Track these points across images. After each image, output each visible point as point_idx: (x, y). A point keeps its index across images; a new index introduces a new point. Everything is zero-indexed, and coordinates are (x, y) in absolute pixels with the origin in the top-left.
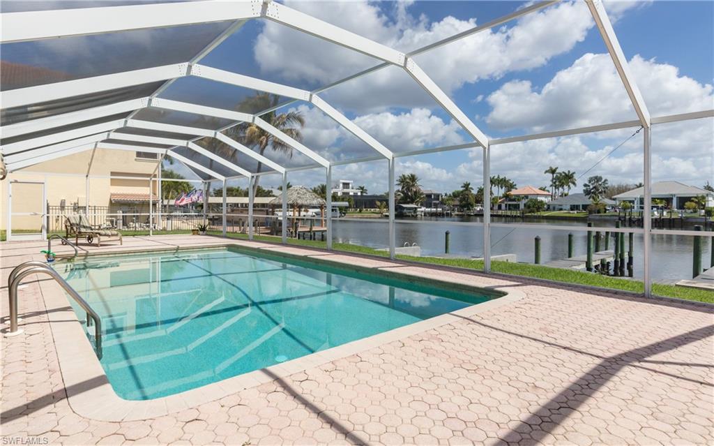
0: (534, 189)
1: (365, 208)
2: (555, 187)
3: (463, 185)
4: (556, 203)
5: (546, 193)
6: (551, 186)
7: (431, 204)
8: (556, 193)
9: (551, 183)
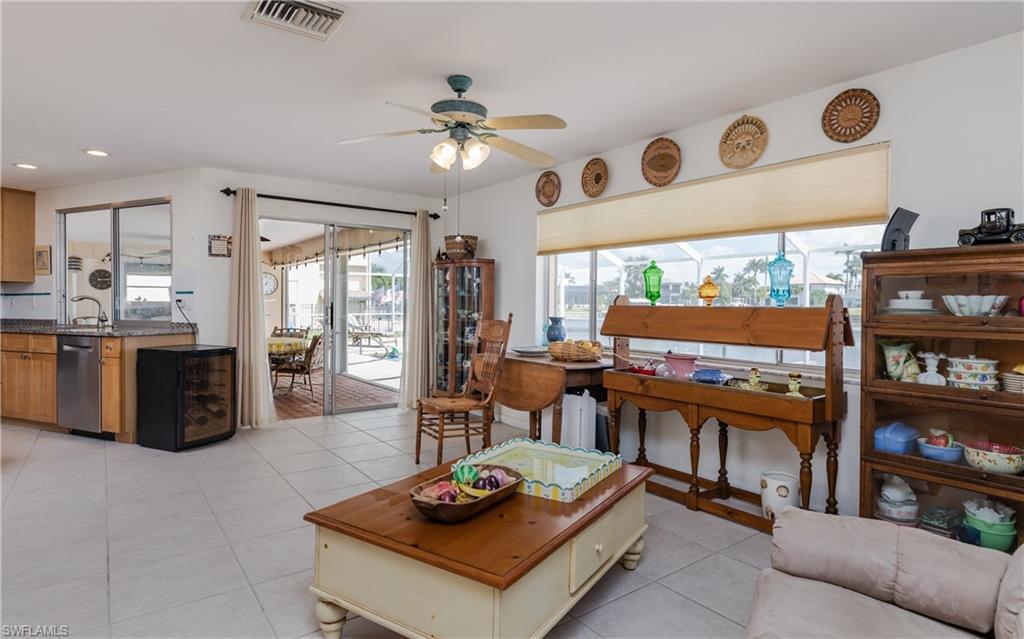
0: (820, 276)
1: (576, 303)
2: (852, 273)
3: (713, 271)
4: (852, 297)
5: (838, 282)
6: (845, 271)
7: (668, 297)
8: (851, 281)
9: (846, 268)
